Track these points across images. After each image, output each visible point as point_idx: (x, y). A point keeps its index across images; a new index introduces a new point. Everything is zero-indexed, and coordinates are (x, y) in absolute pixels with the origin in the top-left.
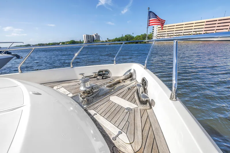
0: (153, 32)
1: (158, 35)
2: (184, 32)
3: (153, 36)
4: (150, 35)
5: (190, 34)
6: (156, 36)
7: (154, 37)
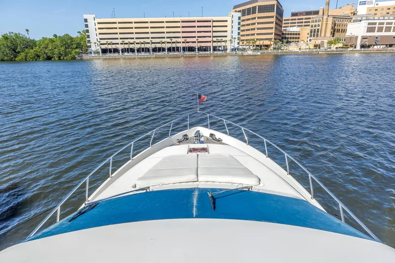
0: (87, 26)
1: (100, 39)
2: (152, 38)
3: (89, 41)
4: (82, 39)
5: (163, 41)
6: (96, 42)
7: (93, 45)
